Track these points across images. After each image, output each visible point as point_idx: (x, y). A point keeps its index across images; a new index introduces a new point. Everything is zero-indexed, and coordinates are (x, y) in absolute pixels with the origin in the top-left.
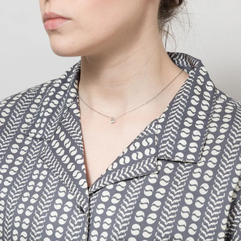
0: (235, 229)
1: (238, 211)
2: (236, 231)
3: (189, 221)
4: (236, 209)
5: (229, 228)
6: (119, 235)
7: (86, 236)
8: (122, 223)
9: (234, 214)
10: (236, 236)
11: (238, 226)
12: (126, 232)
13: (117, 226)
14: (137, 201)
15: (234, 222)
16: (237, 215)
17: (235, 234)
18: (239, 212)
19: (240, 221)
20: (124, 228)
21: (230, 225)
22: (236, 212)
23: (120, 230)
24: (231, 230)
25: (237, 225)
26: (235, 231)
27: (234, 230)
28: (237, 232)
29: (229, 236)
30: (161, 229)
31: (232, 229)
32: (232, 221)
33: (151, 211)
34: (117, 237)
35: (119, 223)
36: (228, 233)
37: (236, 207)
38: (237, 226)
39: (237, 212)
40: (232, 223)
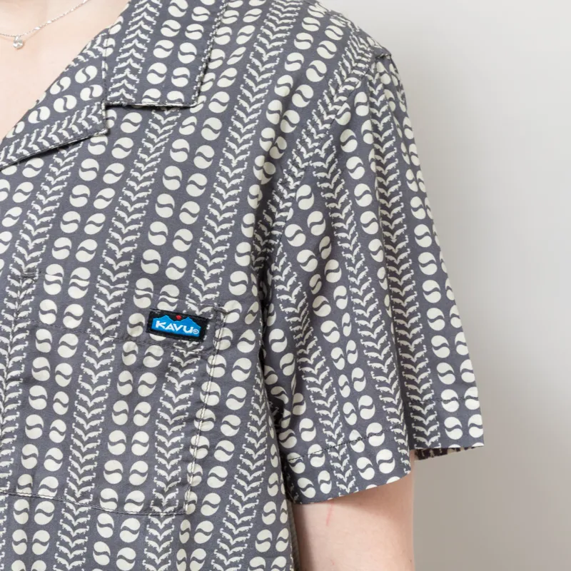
0: (278, 241)
1: (281, 202)
2: (281, 243)
3: (174, 224)
4: (277, 199)
5: (266, 241)
6: (26, 263)
8: (33, 238)
9: (274, 209)
10: (282, 256)
11: (284, 233)
12: (42, 256)
13: (24, 244)
14: (65, 193)
15: (274, 225)
16: (280, 211)
17: (280, 250)
18: (283, 203)
19: (286, 222)
20: (38, 247)
21: (267, 234)
22: (276, 205)
23: (29, 252)
24: (271, 244)
25: (281, 231)
26: (279, 245)
27: (276, 243)
28: (282, 246)
29: (268, 257)
30: (115, 242)
31: (272, 242)
32: (271, 224)
33: (95, 209)
34: (23, 267)
35: (26, 237)
36: (264, 250)
37: (276, 193)
38: (281, 233)
39: (278, 204)
40: (270, 229)
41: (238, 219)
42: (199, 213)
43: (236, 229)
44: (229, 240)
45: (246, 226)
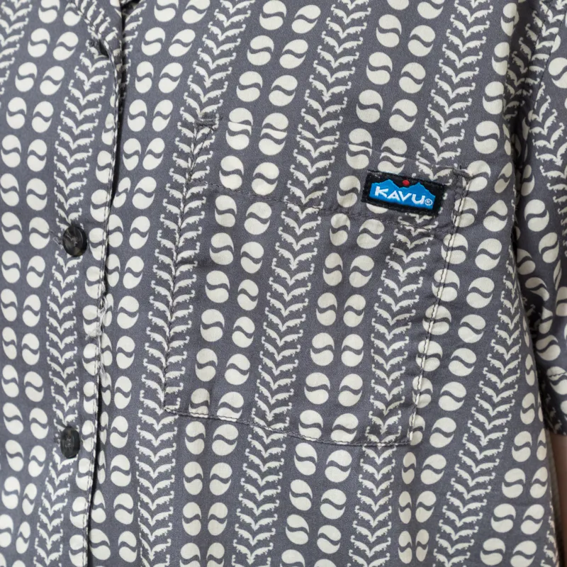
0: (538, 80)
1: (544, 28)
2: (542, 83)
3: (400, 56)
4: (539, 23)
5: (523, 80)
6: (202, 106)
7: (115, 118)
8: (211, 73)
9: (534, 37)
10: (543, 100)
11: (547, 69)
12: (223, 95)
13: (199, 80)
14: (252, 11)
15: (533, 58)
16: (542, 39)
17: (541, 92)
18: (547, 29)
19: (550, 54)
20: (217, 85)
21: (523, 71)
22: (537, 31)
23: (206, 91)
24: (528, 84)
25: (543, 67)
26: (540, 86)
27: (536, 83)
28: (544, 87)
29: (524, 102)
30: (322, 79)
31: (531, 81)
32: (529, 57)
33: (294, 33)
34: (198, 111)
35: (202, 71)
36: (519, 92)
37: (538, 15)
38: (543, 70)
39: (540, 30)
40: (528, 64)
41: (488, 50)
42: (434, 42)
43: (485, 64)
44: (475, 78)
45: (498, 60)
